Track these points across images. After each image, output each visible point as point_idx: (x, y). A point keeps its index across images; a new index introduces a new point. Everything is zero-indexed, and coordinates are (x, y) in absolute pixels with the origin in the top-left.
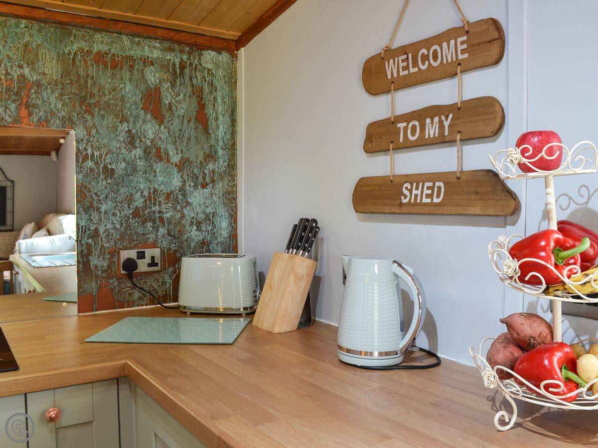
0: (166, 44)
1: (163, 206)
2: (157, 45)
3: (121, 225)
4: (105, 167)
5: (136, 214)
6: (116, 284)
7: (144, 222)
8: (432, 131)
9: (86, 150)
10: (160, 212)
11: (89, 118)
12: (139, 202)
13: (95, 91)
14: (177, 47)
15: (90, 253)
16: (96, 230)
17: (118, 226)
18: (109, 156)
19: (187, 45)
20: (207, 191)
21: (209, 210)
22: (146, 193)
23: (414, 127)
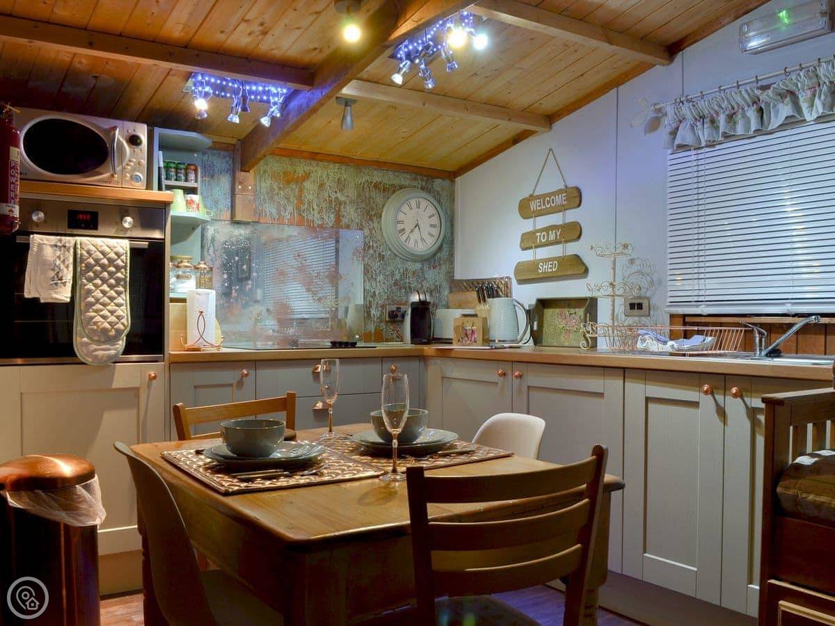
0: (414, 176)
1: (411, 279)
2: (408, 177)
3: (388, 290)
4: (380, 254)
5: (396, 284)
6: (384, 327)
7: (400, 289)
8: (552, 237)
9: (369, 243)
10: (409, 283)
11: (371, 223)
12: (398, 277)
13: (374, 207)
14: (419, 177)
15: (370, 306)
16: (374, 292)
17: (386, 291)
18: (382, 247)
19: (425, 176)
20: (436, 271)
21: (437, 283)
22: (402, 271)
23: (544, 235)
